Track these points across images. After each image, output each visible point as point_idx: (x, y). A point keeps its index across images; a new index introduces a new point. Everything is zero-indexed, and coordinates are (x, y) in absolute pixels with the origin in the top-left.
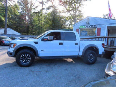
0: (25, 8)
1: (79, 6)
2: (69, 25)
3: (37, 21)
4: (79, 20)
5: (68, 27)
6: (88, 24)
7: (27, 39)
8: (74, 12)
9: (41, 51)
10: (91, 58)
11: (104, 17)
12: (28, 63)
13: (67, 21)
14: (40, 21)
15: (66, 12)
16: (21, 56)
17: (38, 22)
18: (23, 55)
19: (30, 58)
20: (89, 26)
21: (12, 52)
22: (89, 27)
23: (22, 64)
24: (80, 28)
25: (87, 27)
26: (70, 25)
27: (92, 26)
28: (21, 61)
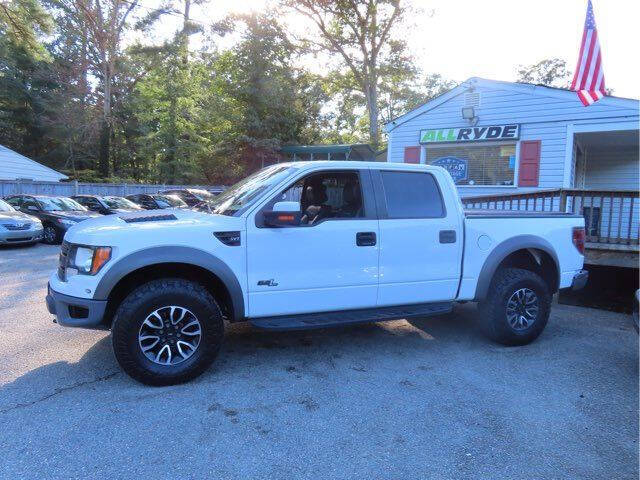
0: (79, 21)
1: (394, 17)
2: (338, 124)
3: (162, 99)
4: (388, 95)
5: (330, 136)
6: (471, 119)
7: (172, 218)
8: (363, 49)
9: (260, 283)
10: (520, 311)
11: (520, 78)
12: (186, 357)
13: (327, 99)
14: (180, 99)
15: (324, 47)
16: (147, 322)
17: (168, 104)
18: (155, 313)
19: (199, 332)
20: (476, 130)
21: (91, 296)
22: (478, 134)
23: (154, 369)
24: (427, 144)
25: (465, 136)
26: (344, 122)
27: (494, 133)
28: (144, 349)
